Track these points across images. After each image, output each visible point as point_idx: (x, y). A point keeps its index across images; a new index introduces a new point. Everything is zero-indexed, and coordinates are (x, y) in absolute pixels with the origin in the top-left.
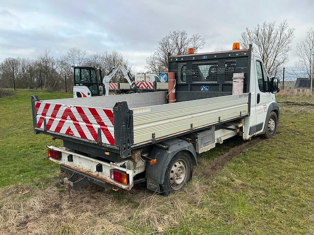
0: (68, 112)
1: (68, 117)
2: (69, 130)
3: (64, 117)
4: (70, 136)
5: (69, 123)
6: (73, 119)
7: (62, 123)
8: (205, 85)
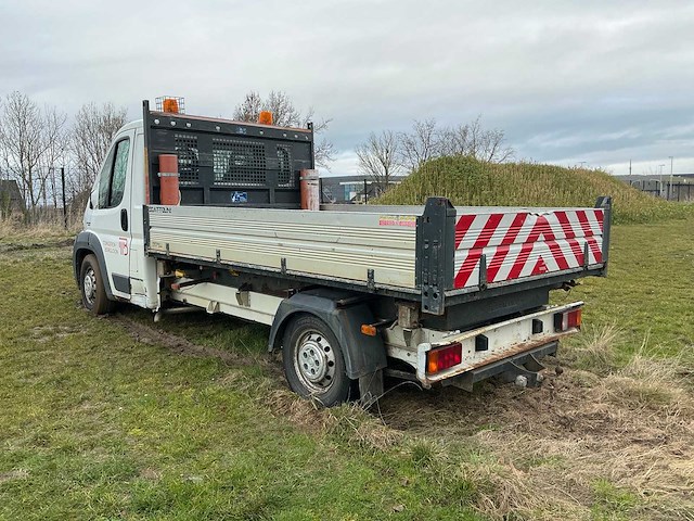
0: (542, 225)
1: (542, 237)
2: (540, 263)
3: (532, 239)
4: (542, 276)
5: (541, 248)
6: (550, 238)
7: (526, 251)
8: (240, 190)
